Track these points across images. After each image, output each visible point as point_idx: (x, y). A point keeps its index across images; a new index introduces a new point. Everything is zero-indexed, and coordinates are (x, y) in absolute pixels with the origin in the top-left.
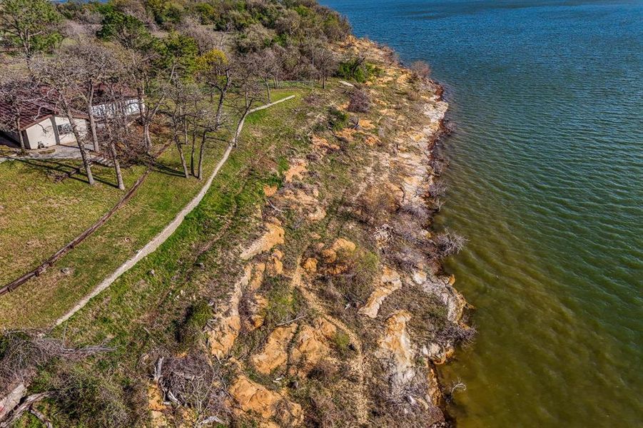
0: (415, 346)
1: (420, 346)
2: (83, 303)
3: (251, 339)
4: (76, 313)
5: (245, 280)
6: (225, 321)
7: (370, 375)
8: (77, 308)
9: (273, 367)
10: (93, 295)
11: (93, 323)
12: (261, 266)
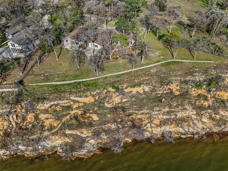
0: (59, 145)
1: (60, 147)
2: (35, 84)
3: (46, 111)
4: (33, 85)
5: (61, 102)
6: (45, 105)
7: (44, 136)
8: (33, 84)
9: (41, 118)
10: (37, 84)
11: (33, 88)
12: (72, 103)
